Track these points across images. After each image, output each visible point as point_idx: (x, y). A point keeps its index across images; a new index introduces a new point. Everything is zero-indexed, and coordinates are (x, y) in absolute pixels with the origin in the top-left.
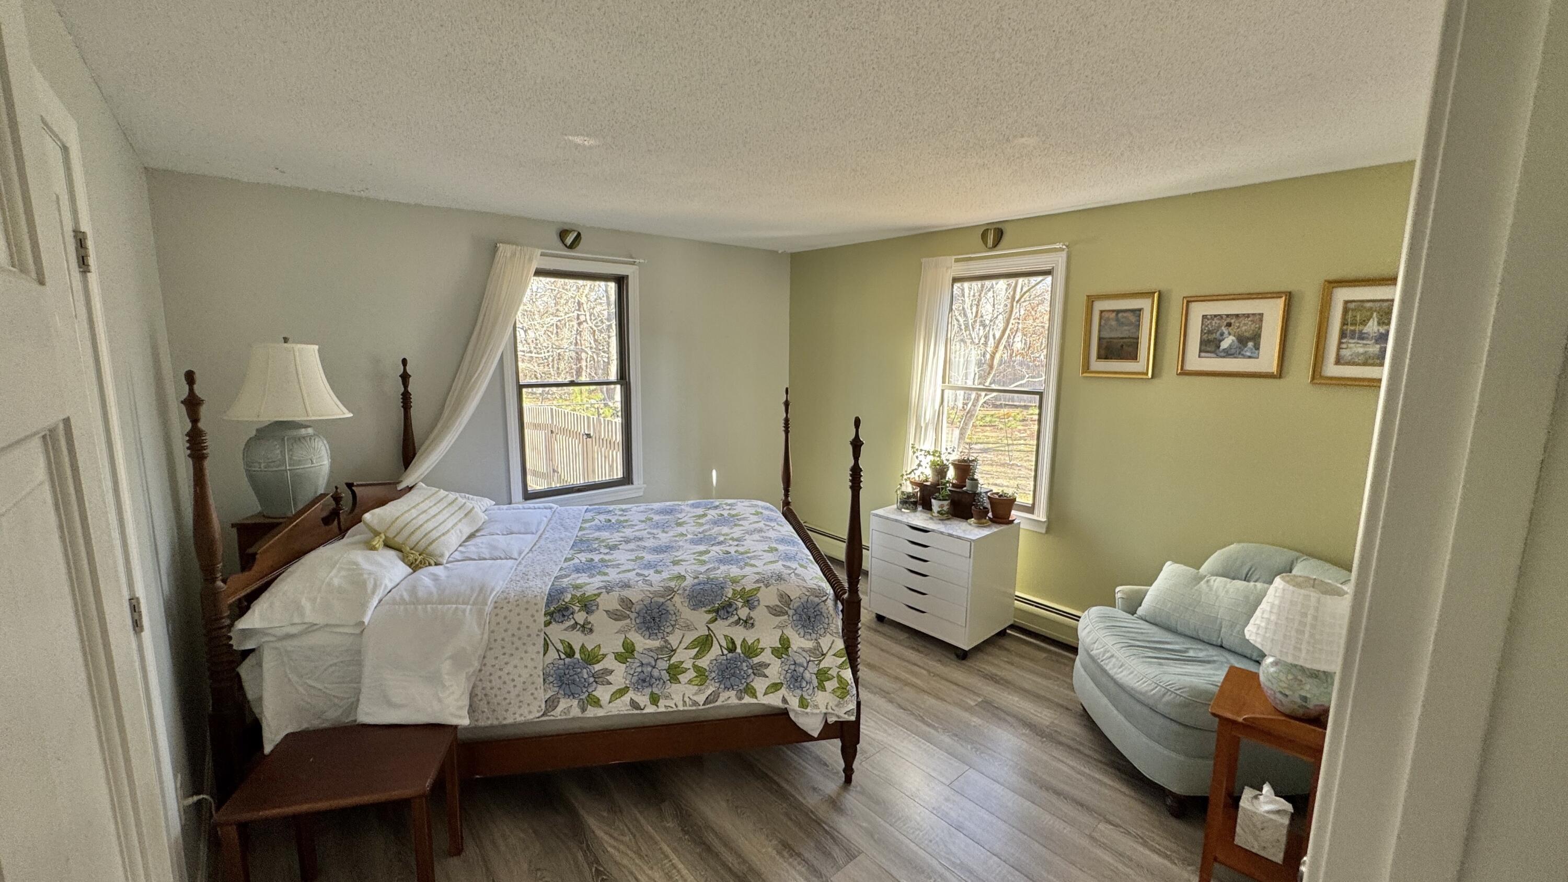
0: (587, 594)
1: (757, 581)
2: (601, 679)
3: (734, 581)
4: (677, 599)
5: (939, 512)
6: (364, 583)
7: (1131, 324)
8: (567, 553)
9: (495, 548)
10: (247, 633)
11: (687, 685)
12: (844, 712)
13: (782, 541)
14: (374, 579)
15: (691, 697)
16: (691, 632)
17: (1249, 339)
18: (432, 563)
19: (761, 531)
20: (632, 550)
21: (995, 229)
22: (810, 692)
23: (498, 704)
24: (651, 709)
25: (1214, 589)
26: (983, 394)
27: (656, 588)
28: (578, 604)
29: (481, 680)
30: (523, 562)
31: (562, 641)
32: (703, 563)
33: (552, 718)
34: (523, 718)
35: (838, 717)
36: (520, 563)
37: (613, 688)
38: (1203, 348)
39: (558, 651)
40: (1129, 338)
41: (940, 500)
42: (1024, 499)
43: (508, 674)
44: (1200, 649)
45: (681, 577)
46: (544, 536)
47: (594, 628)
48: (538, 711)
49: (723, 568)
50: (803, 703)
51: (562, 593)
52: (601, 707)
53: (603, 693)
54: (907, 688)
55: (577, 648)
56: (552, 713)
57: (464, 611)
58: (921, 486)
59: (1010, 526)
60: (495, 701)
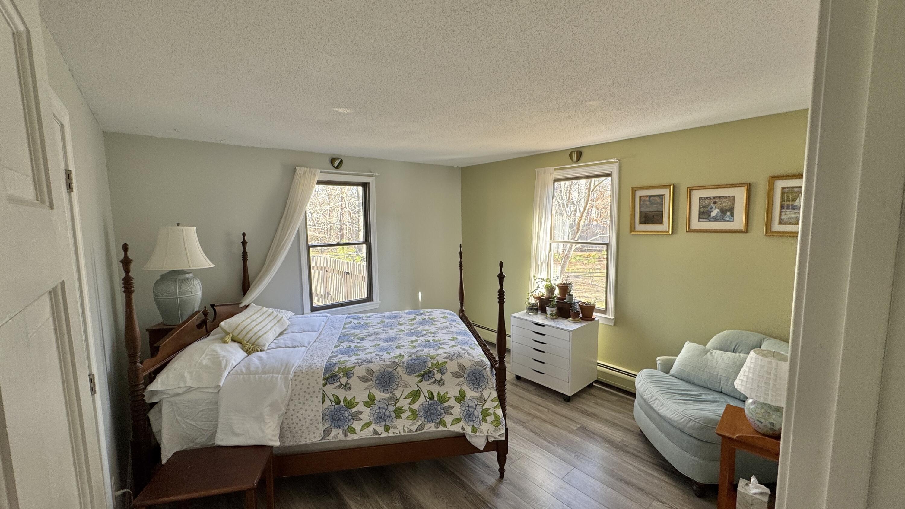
0: (347, 367)
1: (445, 358)
2: (356, 417)
3: (432, 358)
4: (399, 369)
5: (550, 314)
6: (220, 363)
7: (658, 203)
8: (336, 343)
9: (294, 340)
10: (154, 393)
11: (405, 420)
12: (498, 435)
13: (460, 333)
14: (226, 360)
15: (408, 427)
16: (408, 388)
17: (728, 211)
18: (259, 350)
19: (447, 328)
20: (373, 340)
21: (577, 151)
22: (478, 423)
23: (297, 433)
24: (385, 435)
25: (715, 358)
26: (574, 245)
27: (388, 363)
28: (342, 373)
29: (286, 419)
30: (310, 348)
31: (333, 395)
32: (414, 347)
33: (328, 441)
34: (310, 441)
35: (495, 438)
36: (309, 349)
37: (363, 423)
38: (701, 216)
39: (331, 401)
40: (657, 211)
41: (551, 307)
42: (600, 305)
43: (302, 415)
44: (709, 394)
45: (401, 356)
46: (322, 333)
47: (352, 387)
48: (319, 437)
49: (426, 350)
50: (474, 430)
51: (333, 366)
52: (356, 433)
53: (357, 425)
54: (535, 420)
55: (342, 399)
56: (328, 438)
57: (277, 378)
58: (540, 299)
59: (593, 322)
60: (294, 431)
